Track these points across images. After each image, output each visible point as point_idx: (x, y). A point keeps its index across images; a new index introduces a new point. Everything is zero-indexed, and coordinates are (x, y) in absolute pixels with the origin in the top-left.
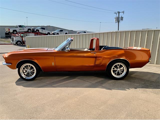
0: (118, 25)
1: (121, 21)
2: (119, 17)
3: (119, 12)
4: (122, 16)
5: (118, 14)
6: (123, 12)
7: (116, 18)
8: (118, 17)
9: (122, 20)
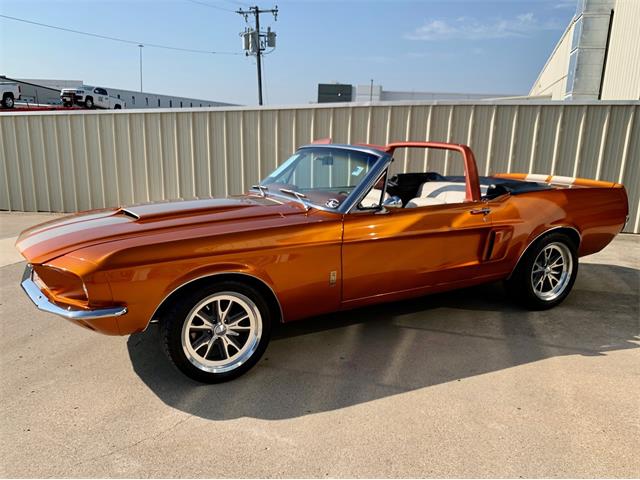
0: (256, 66)
1: (268, 49)
2: (260, 30)
3: (257, 12)
4: (269, 29)
5: (252, 17)
6: (273, 11)
7: (247, 37)
8: (255, 29)
9: (272, 43)
